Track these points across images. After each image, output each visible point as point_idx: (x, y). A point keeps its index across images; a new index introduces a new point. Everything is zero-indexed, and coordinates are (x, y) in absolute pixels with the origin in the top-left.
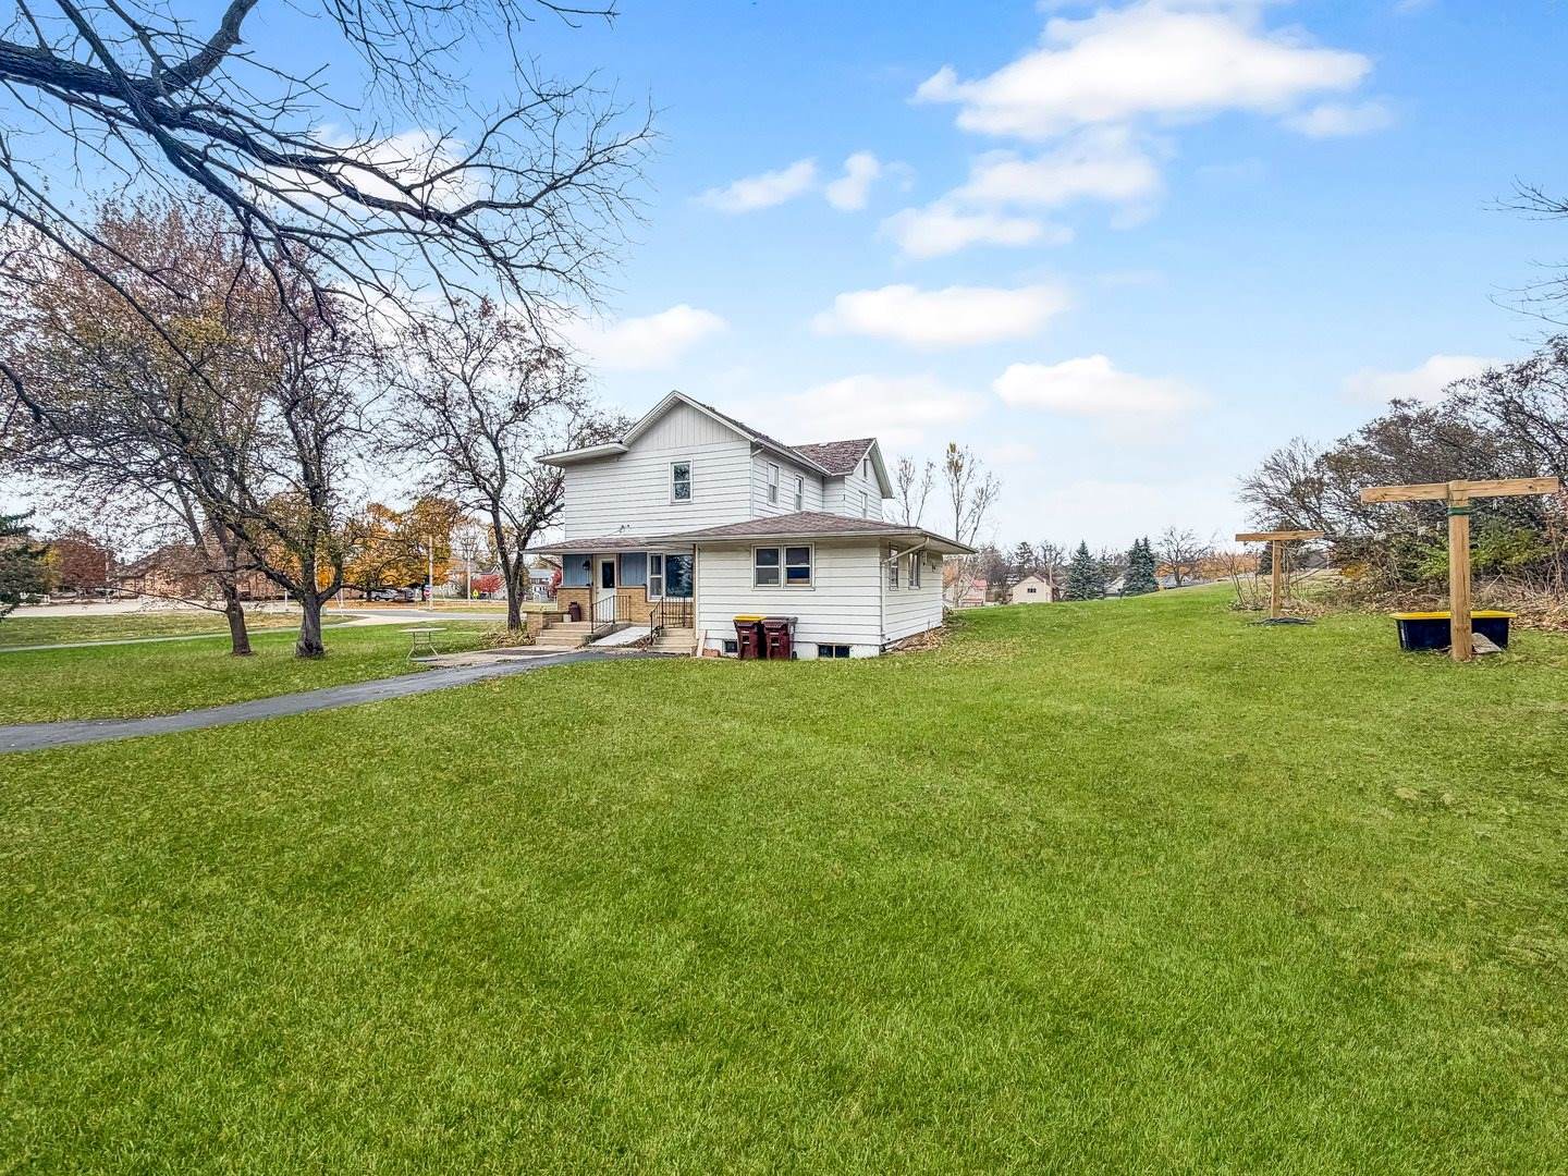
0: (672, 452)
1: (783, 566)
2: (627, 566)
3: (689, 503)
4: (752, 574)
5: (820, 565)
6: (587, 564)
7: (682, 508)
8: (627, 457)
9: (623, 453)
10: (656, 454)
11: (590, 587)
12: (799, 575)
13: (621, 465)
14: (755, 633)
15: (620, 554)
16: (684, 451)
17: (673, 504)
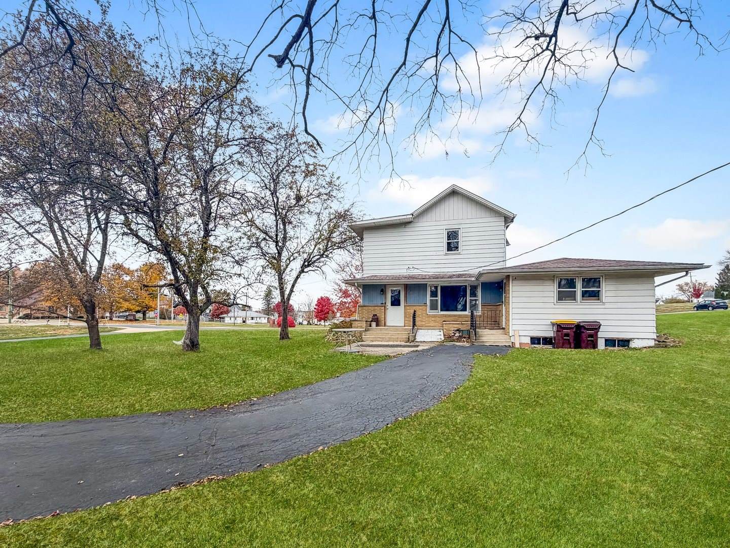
0: (446, 223)
1: (579, 288)
2: (411, 292)
3: (459, 254)
4: (556, 295)
5: (607, 289)
6: (382, 291)
7: (453, 256)
8: (412, 225)
9: (410, 222)
10: (434, 223)
11: (384, 305)
12: (593, 295)
13: (407, 229)
14: (574, 332)
15: (407, 284)
16: (454, 222)
17: (446, 254)
